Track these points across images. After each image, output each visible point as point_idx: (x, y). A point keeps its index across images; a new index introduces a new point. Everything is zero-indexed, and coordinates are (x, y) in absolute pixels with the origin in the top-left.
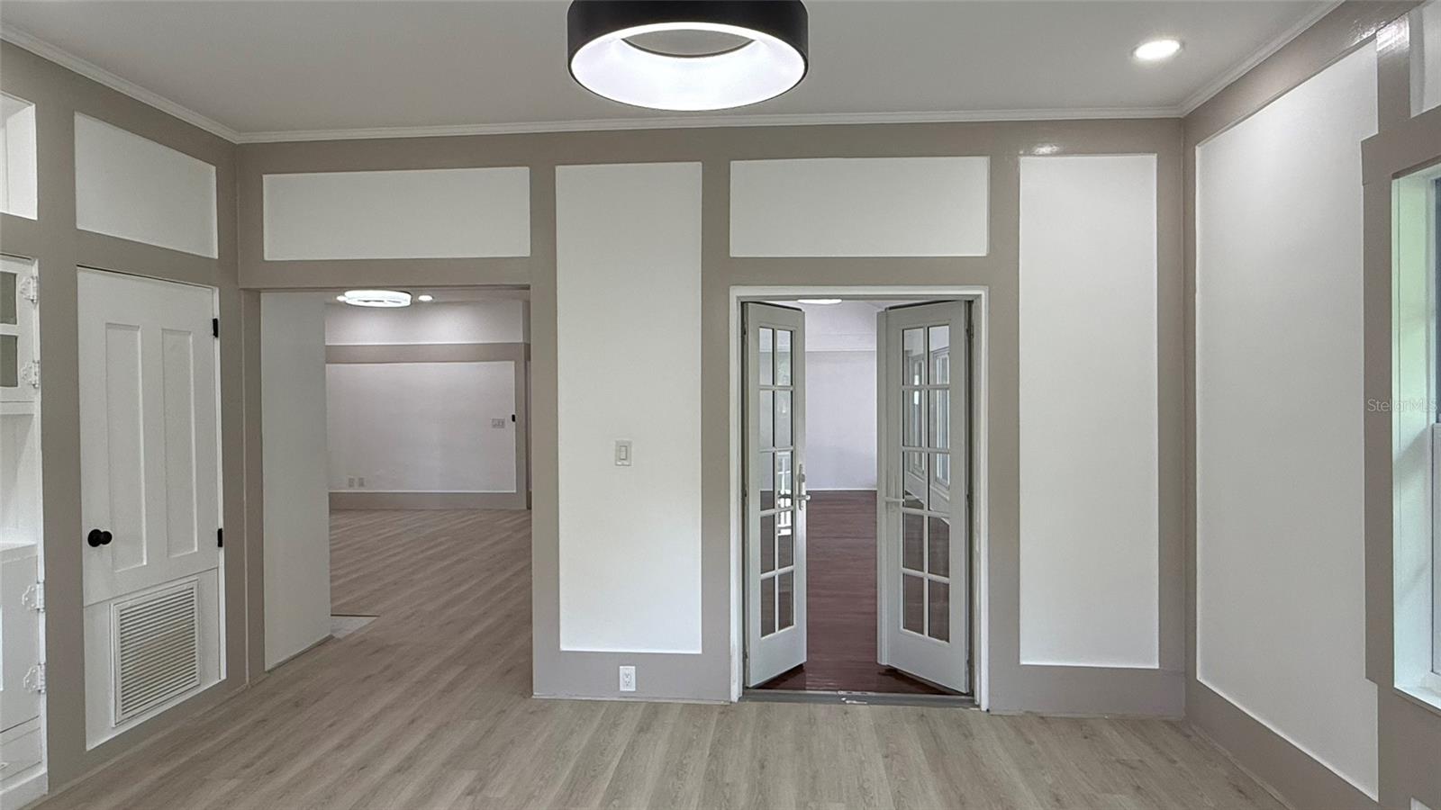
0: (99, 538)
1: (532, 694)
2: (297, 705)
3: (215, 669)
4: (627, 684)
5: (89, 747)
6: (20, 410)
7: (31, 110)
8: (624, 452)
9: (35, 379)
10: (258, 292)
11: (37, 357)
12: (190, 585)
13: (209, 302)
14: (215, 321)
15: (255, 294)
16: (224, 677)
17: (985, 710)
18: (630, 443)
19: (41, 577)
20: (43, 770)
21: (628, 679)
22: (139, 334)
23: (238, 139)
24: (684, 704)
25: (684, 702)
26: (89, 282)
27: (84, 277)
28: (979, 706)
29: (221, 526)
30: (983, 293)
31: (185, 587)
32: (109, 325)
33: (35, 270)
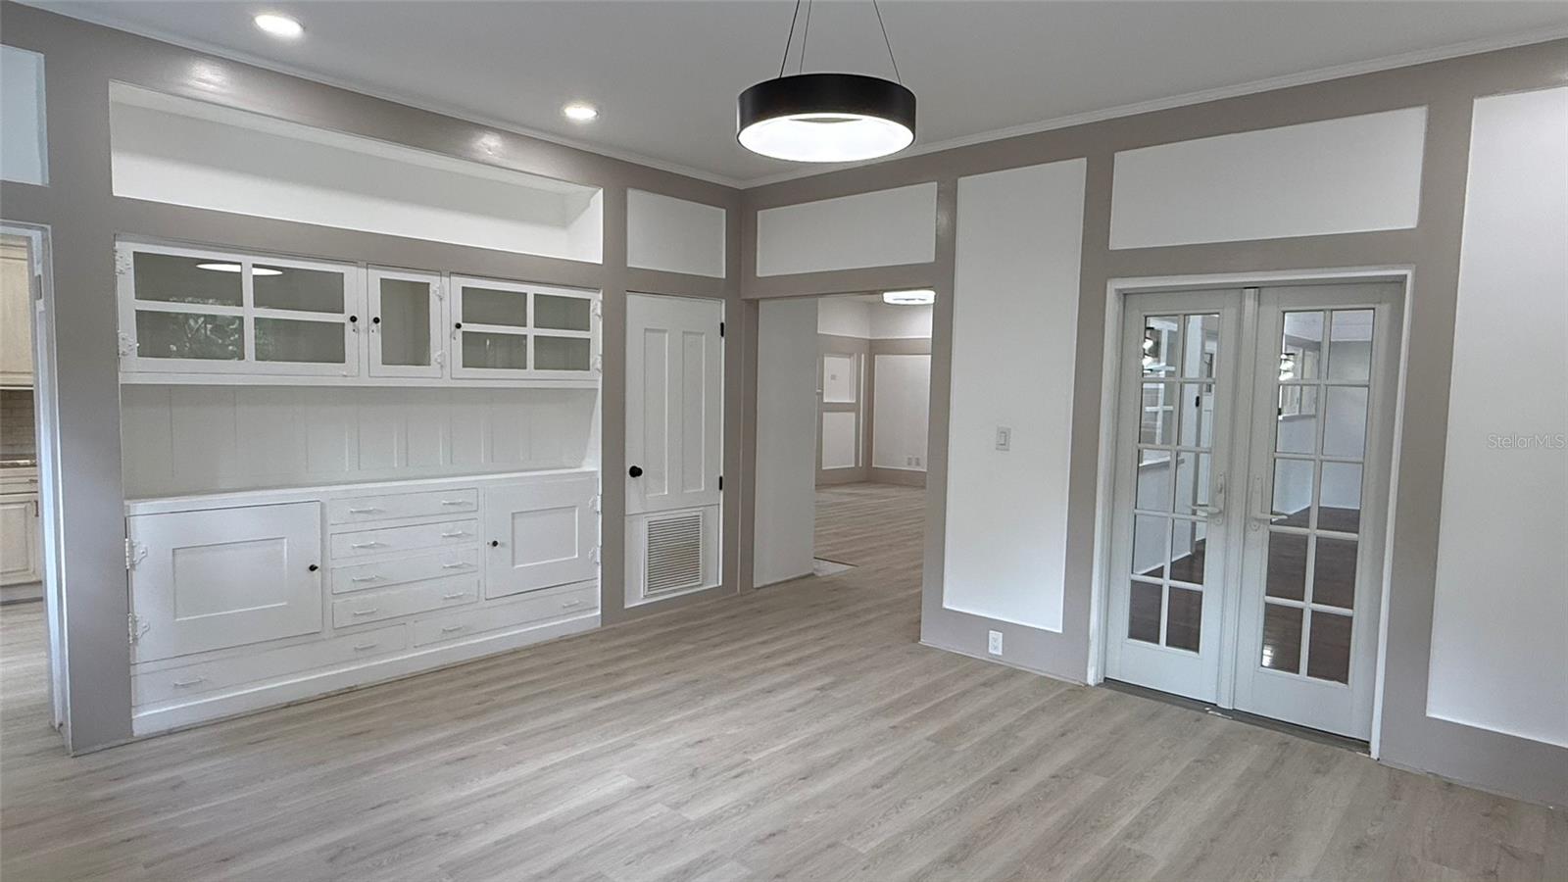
0: (636, 472)
1: (919, 639)
2: (760, 612)
3: (713, 576)
4: (996, 648)
5: (626, 607)
6: (590, 386)
7: (601, 191)
8: (1004, 441)
9: (599, 366)
10: (758, 301)
11: (601, 353)
12: (697, 514)
13: (719, 311)
14: (722, 325)
15: (754, 304)
16: (720, 583)
17: (1376, 758)
18: (1009, 430)
19: (600, 492)
20: (599, 612)
21: (996, 644)
22: (667, 335)
23: (741, 186)
24: (1041, 676)
25: (1043, 674)
26: (634, 301)
27: (631, 299)
28: (1370, 753)
29: (722, 474)
30: (1409, 273)
31: (694, 514)
32: (646, 330)
33: (600, 296)
